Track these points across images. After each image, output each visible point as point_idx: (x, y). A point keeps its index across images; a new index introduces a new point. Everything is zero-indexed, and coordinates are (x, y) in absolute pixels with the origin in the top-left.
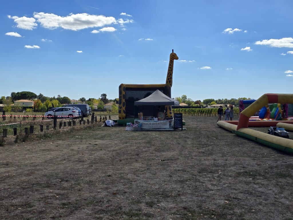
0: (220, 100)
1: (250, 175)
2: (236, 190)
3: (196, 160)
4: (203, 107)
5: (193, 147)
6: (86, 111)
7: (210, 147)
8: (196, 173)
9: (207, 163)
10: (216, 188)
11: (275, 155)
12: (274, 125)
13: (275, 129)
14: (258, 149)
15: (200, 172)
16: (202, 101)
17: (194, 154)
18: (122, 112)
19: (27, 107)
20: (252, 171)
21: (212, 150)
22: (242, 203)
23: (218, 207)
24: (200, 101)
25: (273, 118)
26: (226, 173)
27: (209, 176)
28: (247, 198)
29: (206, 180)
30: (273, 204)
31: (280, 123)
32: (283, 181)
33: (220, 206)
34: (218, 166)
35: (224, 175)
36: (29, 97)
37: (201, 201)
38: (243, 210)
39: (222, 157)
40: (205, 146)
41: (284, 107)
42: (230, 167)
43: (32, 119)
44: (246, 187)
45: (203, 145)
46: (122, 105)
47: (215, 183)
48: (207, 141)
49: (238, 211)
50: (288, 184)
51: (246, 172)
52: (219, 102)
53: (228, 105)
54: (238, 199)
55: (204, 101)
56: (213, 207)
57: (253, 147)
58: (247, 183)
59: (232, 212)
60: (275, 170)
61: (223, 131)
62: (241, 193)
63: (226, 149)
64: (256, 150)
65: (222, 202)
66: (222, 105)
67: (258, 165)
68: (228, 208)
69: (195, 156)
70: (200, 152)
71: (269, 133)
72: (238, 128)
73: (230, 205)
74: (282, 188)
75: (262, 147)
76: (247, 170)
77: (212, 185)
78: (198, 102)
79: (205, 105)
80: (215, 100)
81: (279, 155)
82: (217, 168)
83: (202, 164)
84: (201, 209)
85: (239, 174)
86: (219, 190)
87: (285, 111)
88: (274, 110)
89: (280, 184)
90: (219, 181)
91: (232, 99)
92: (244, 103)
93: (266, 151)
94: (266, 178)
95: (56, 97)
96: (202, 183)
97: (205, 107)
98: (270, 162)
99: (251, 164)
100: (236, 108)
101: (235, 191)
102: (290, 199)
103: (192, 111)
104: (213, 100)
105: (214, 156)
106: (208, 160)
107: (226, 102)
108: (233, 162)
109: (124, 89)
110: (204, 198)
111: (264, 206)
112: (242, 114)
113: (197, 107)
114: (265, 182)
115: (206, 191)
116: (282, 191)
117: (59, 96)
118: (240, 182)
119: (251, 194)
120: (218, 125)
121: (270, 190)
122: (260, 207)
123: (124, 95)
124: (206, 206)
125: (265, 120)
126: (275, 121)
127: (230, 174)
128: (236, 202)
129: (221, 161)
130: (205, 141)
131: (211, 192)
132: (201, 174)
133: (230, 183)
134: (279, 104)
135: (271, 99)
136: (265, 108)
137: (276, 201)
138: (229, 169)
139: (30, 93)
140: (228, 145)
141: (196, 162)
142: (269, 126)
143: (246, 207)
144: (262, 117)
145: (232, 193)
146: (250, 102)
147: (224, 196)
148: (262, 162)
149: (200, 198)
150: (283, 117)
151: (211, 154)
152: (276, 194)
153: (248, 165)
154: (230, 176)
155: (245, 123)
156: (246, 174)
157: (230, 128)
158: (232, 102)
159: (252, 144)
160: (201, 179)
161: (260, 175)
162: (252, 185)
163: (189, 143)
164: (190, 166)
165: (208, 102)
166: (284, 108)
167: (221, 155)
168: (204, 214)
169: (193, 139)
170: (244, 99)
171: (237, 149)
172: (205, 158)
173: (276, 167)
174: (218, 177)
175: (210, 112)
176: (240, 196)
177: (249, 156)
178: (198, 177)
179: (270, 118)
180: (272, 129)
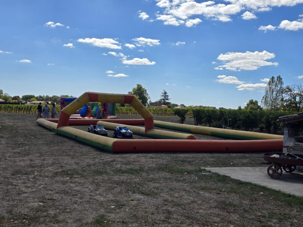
0: (40, 97)
1: (68, 175)
2: (52, 190)
3: (10, 161)
4: (22, 104)
5: (8, 147)
7: (27, 147)
8: (8, 175)
9: (22, 164)
10: (30, 190)
11: (94, 153)
12: (94, 123)
13: (95, 127)
14: (78, 148)
15: (13, 175)
16: (21, 97)
17: (8, 155)
20: (70, 170)
21: (29, 150)
22: (58, 204)
23: (31, 210)
24: (18, 97)
25: (94, 117)
26: (42, 174)
27: (24, 177)
28: (62, 198)
29: (19, 182)
30: (88, 202)
31: (100, 122)
32: (99, 178)
33: (33, 209)
34: (34, 167)
35: (41, 176)
37: (12, 206)
38: (58, 211)
39: (40, 156)
40: (21, 145)
41: (105, 105)
42: (47, 167)
44: (63, 187)
45: (19, 145)
47: (29, 185)
48: (24, 140)
49: (52, 212)
50: (103, 181)
51: (64, 171)
52: (40, 98)
53: (50, 102)
54: (54, 199)
55: (23, 96)
56: (25, 211)
57: (72, 146)
58: (64, 183)
59: (45, 214)
60: (93, 168)
61: (43, 129)
62: (57, 193)
63: (45, 148)
64: (75, 148)
65: (36, 205)
67: (77, 164)
68: (41, 210)
69: (9, 157)
70: (15, 153)
71: (89, 131)
72: (58, 127)
73: (44, 207)
74: (98, 185)
75: (81, 146)
76: (65, 169)
77: (26, 187)
78: (16, 98)
79: (24, 102)
80: (36, 96)
81: (97, 152)
82: (34, 169)
83: (17, 166)
84: (11, 214)
85: (56, 174)
86: (34, 192)
87: (105, 110)
88: (95, 109)
89: (96, 181)
90: (35, 182)
91: (54, 96)
92: (65, 101)
93: (85, 149)
94: (83, 177)
96: (15, 186)
97: (24, 104)
98: (87, 160)
99: (69, 163)
100: (58, 106)
101: (50, 192)
102: (104, 195)
103: (9, 107)
104: (33, 97)
105: (31, 157)
106: (24, 160)
107: (47, 99)
108: (50, 161)
110: (15, 203)
111: (78, 205)
112: (62, 112)
113: (15, 103)
114: (82, 181)
115: (19, 194)
116: (98, 188)
118: (57, 182)
119: (66, 193)
120: (37, 123)
121: (87, 188)
122: (76, 206)
124: (16, 210)
125: (86, 118)
126: (95, 119)
127: (46, 174)
128: (50, 203)
129: (38, 162)
130: (22, 140)
131: (24, 195)
132: (14, 177)
133: (46, 184)
134: (99, 103)
135: (91, 97)
136: (86, 105)
137: (91, 199)
138: (46, 169)
140: (47, 144)
141: (10, 163)
142: (89, 125)
143: (61, 207)
144: (83, 116)
145: (47, 194)
146: (71, 100)
147: (38, 198)
148: (81, 160)
149: (11, 203)
150: (103, 116)
151: (28, 154)
152: (91, 192)
153: (66, 164)
154: (47, 177)
155: (65, 121)
156: (65, 173)
157: (50, 127)
158: (54, 99)
159: (71, 143)
160: (15, 182)
161: (78, 173)
162: (68, 184)
163: (3, 142)
164: (3, 168)
165: (27, 98)
166: (104, 107)
167: (38, 155)
168: (15, 220)
169: (8, 138)
170: (66, 96)
171: (56, 148)
172: (21, 158)
173: (94, 165)
174: (34, 178)
175: (29, 109)
176: (56, 196)
177: (68, 155)
178: (10, 180)
179: (91, 116)
180: (92, 127)
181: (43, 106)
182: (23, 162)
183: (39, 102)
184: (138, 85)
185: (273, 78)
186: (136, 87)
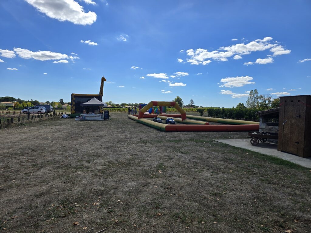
0: (129, 104)
1: (144, 142)
2: (136, 150)
3: (116, 136)
4: (121, 108)
5: (114, 129)
6: (50, 109)
7: (124, 129)
8: (115, 142)
9: (122, 137)
10: (126, 150)
11: (156, 131)
12: (156, 117)
13: (156, 119)
14: (148, 129)
15: (118, 142)
16: (120, 104)
18: (73, 109)
19: (9, 107)
20: (144, 140)
21: (125, 130)
22: (139, 157)
23: (127, 160)
24: (119, 104)
25: (155, 113)
26: (131, 142)
27: (123, 144)
28: (141, 154)
29: (121, 146)
30: (154, 156)
31: (159, 116)
32: (159, 144)
33: (128, 159)
34: (127, 139)
35: (131, 143)
36: (10, 100)
37: (118, 158)
38: (140, 160)
39: (130, 133)
40: (121, 128)
41: (161, 107)
42: (134, 139)
43: (13, 114)
44: (142, 149)
45: (120, 128)
46: (73, 106)
47: (125, 147)
48: (122, 125)
49: (137, 161)
50: (161, 146)
51: (142, 141)
52: (129, 105)
53: (134, 107)
54: (137, 155)
56: (124, 160)
57: (146, 128)
58: (142, 146)
59: (133, 162)
60: (156, 139)
61: (131, 120)
62: (139, 151)
63: (132, 129)
64: (147, 129)
65: (129, 157)
66: (130, 107)
67: (148, 137)
68: (131, 160)
69: (116, 134)
70: (118, 132)
71: (153, 121)
72: (138, 119)
73: (133, 158)
74: (159, 148)
75: (150, 128)
76: (142, 140)
77: (124, 148)
78: (118, 105)
79: (122, 107)
81: (158, 131)
82: (127, 140)
83: (119, 138)
84: (117, 162)
85: (138, 142)
86: (127, 151)
87: (161, 110)
88: (156, 109)
89: (158, 146)
90: (128, 146)
91: (136, 104)
92: (141, 106)
93: (152, 130)
94: (151, 143)
95: (30, 100)
96: (119, 148)
97: (122, 108)
98: (153, 135)
99: (144, 137)
100: (138, 109)
101: (135, 151)
102: (162, 153)
103: (115, 109)
104: (126, 104)
105: (126, 134)
106: (122, 135)
107: (133, 105)
108: (135, 136)
109: (74, 97)
110: (119, 156)
111: (149, 158)
112: (140, 111)
113: (117, 107)
114: (151, 145)
115: (121, 152)
116: (159, 150)
117: (32, 100)
118: (138, 146)
119: (143, 152)
120: (128, 117)
121: (153, 149)
122: (148, 158)
123: (74, 100)
124: (120, 160)
125: (152, 114)
126: (156, 115)
127: (133, 142)
128: (136, 156)
129: (129, 136)
130: (121, 125)
131: (123, 152)
132: (118, 143)
133: (133, 147)
134: (158, 106)
135: (154, 103)
136: (151, 108)
137: (155, 155)
138: (133, 139)
139: (11, 97)
140: (133, 127)
142: (153, 118)
143: (141, 159)
144: (150, 113)
145: (134, 152)
146: (144, 105)
147: (130, 154)
148: (150, 135)
149: (117, 156)
150: (160, 113)
151: (124, 132)
152: (156, 151)
153: (143, 137)
154: (134, 143)
155: (141, 116)
156: (142, 142)
157: (134, 119)
158: (136, 105)
159: (145, 127)
160: (118, 146)
161: (148, 142)
162: (144, 147)
163: (113, 127)
164: (113, 139)
165: (123, 105)
166: (160, 108)
167: (129, 132)
168: (120, 164)
169: (114, 125)
170: (142, 103)
171: (138, 129)
172: (121, 134)
173: (156, 138)
174: (127, 144)
175: (124, 110)
176: (138, 153)
177: (143, 133)
178: (116, 145)
179: (154, 113)
180: (155, 119)
181: (131, 109)
182: (122, 136)
183: (129, 107)
184: (177, 97)
185: (252, 91)
186: (176, 98)
